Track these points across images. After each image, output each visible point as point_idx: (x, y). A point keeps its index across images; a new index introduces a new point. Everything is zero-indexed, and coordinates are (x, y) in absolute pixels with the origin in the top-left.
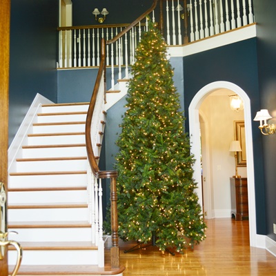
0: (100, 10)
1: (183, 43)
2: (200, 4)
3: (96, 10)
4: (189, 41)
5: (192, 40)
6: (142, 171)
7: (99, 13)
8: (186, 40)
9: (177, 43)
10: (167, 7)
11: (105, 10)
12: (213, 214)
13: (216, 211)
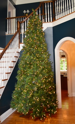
0: (26, 11)
1: (53, 21)
2: (61, 2)
3: (25, 11)
4: (55, 19)
5: (56, 19)
6: (26, 80)
7: (26, 12)
8: (54, 19)
9: (50, 21)
10: (46, 6)
11: (28, 10)
12: (72, 95)
13: (73, 93)
